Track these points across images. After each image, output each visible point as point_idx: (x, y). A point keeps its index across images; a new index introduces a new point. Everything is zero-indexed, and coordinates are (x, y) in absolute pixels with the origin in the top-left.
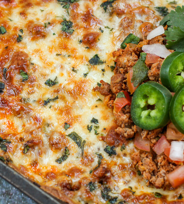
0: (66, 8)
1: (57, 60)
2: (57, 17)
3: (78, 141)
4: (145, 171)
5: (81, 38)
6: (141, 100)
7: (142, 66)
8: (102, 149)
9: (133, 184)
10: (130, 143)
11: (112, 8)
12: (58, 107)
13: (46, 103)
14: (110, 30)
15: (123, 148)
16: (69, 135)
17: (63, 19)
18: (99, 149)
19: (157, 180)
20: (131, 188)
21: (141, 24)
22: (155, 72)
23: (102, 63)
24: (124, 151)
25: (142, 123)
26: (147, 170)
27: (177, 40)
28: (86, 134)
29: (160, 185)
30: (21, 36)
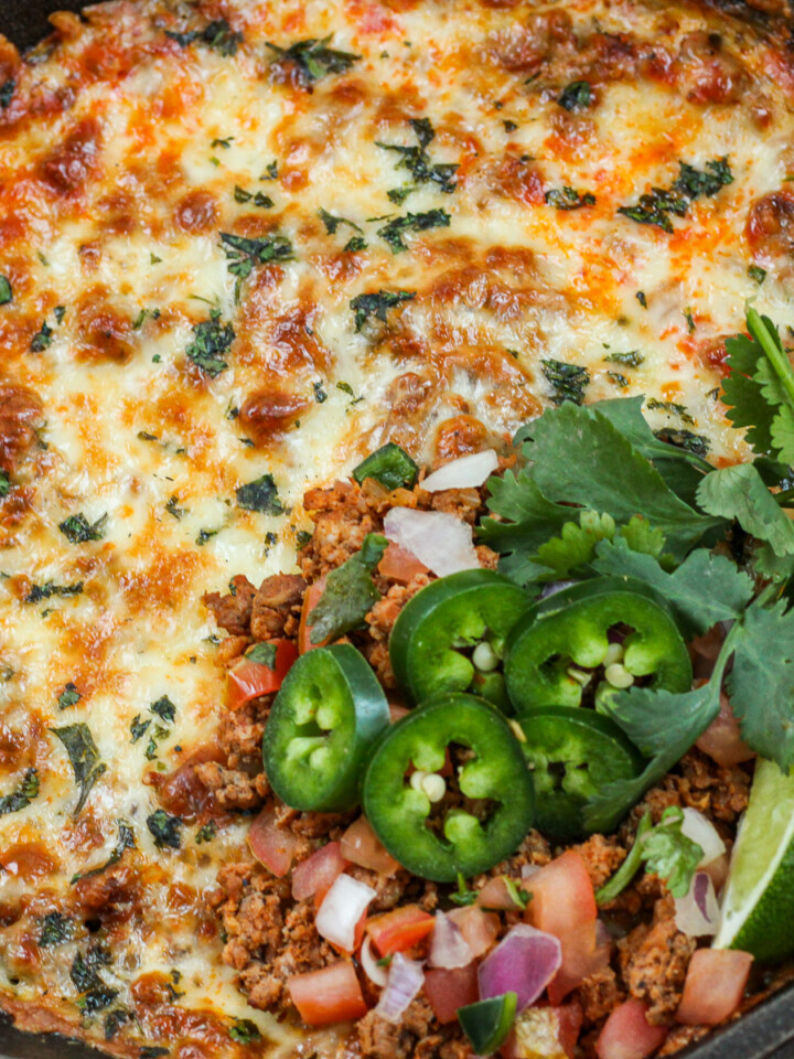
0: (238, 273)
1: (134, 452)
2: (196, 297)
3: (83, 760)
4: (236, 936)
5: (240, 398)
6: (303, 697)
7: (361, 580)
8: (143, 814)
9: (194, 966)
10: (239, 825)
11: (381, 324)
12: (73, 619)
13: (37, 594)
14: (351, 399)
15: (205, 837)
16: (62, 733)
17: (212, 311)
18: (134, 810)
19: (262, 982)
20: (177, 976)
21: (459, 413)
22: (385, 617)
23: (279, 510)
24: (206, 846)
25: (283, 775)
26: (242, 937)
27: (518, 523)
28: (120, 744)
29: (264, 1002)
30: (48, 332)
